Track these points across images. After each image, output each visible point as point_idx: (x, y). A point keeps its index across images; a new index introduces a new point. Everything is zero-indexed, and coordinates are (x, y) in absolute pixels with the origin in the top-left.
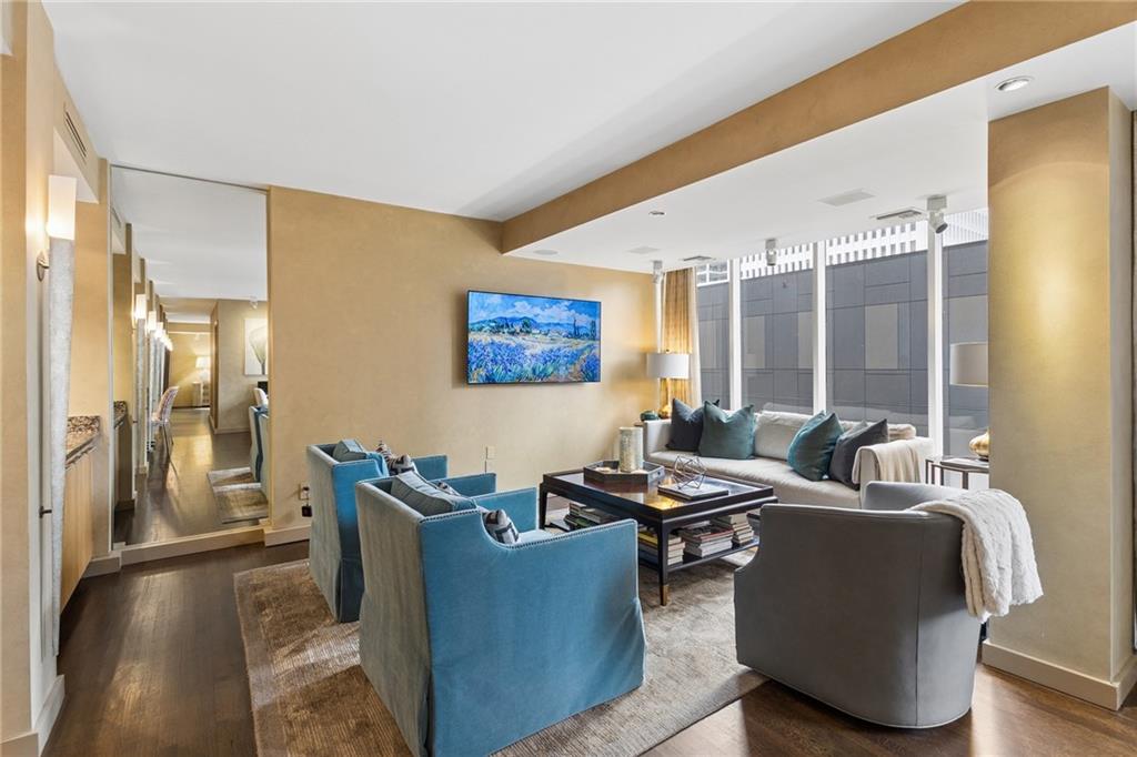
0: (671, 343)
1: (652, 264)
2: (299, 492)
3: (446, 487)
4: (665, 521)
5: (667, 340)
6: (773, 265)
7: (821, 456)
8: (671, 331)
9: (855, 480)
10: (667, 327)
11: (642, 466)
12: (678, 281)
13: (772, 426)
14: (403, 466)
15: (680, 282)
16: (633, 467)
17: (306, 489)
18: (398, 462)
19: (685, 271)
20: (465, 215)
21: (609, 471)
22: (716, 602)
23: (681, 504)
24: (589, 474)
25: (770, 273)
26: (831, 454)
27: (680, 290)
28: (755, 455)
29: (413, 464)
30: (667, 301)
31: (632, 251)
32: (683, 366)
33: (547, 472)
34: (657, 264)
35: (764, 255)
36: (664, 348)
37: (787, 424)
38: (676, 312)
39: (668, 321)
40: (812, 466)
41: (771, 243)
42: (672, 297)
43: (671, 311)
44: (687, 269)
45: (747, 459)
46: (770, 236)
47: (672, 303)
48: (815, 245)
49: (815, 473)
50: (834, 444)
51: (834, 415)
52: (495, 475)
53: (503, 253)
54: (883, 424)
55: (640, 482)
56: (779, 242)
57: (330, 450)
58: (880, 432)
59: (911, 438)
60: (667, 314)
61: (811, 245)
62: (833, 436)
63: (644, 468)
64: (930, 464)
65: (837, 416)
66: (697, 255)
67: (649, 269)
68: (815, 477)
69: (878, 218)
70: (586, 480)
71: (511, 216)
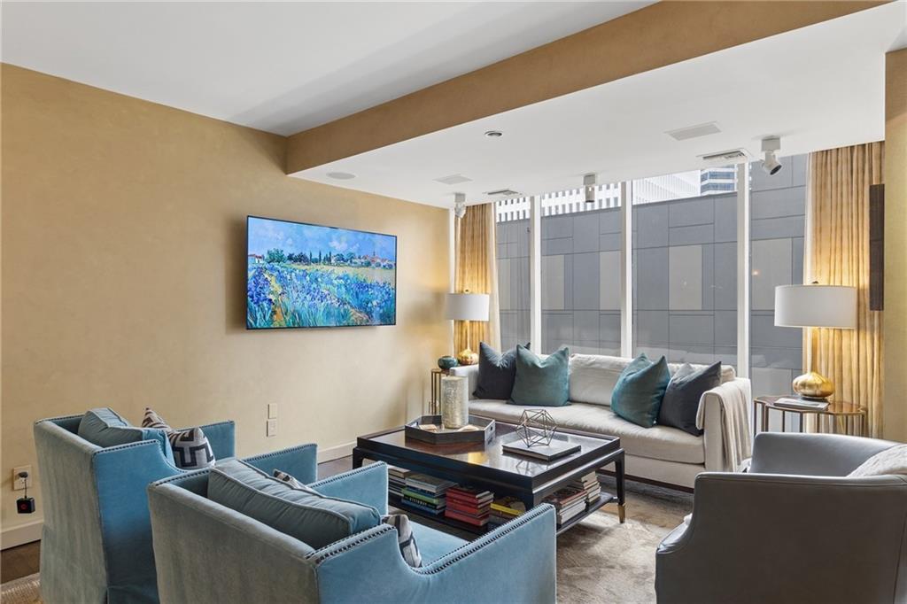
0: (467, 283)
1: (454, 197)
2: (12, 480)
3: (287, 479)
4: (534, 492)
5: (463, 280)
6: (592, 201)
7: (652, 401)
8: (467, 270)
9: (699, 425)
10: (463, 265)
11: (467, 421)
12: (476, 217)
13: (587, 369)
14: (193, 444)
15: (478, 218)
16: (458, 422)
17: (24, 475)
18: (183, 439)
19: (483, 206)
20: (244, 124)
21: (432, 427)
22: (586, 577)
23: (545, 468)
24: (412, 435)
25: (589, 208)
26: (661, 398)
27: (477, 226)
28: (571, 401)
29: (206, 441)
30: (462, 238)
31: (440, 181)
32: (484, 307)
33: (360, 435)
34: (460, 197)
35: (582, 190)
36: (458, 288)
37: (603, 367)
38: (472, 251)
39: (463, 259)
40: (644, 412)
41: (590, 179)
42: (469, 234)
43: (468, 248)
44: (485, 204)
45: (563, 405)
46: (588, 172)
47: (468, 241)
48: (624, 185)
49: (648, 419)
50: (665, 388)
51: (663, 358)
52: (315, 446)
53: (287, 174)
54: (717, 367)
55: (476, 441)
56: (599, 179)
57: (73, 425)
58: (715, 375)
59: (733, 380)
60: (463, 252)
61: (619, 184)
62: (663, 379)
63: (470, 423)
64: (759, 406)
65: (666, 359)
66: (505, 188)
67: (448, 202)
68: (648, 423)
69: (705, 158)
70: (408, 439)
71: (299, 131)
